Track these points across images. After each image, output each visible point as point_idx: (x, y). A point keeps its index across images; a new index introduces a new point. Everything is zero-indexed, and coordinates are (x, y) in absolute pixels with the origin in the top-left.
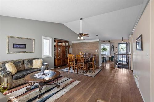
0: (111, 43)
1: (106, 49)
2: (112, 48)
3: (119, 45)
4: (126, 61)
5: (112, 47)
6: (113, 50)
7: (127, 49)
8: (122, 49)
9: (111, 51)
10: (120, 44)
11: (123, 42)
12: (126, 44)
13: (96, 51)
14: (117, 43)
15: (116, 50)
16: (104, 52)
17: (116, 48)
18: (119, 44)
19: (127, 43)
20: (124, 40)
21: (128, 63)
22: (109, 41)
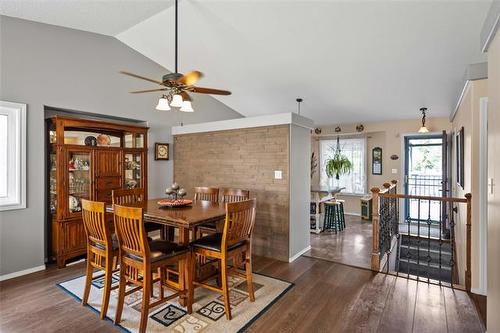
0: (369, 137)
1: (349, 165)
2: (375, 159)
3: (407, 146)
4: (442, 224)
5: (375, 156)
6: (377, 167)
7: (445, 165)
8: (426, 163)
9: (369, 172)
10: (412, 142)
11: (424, 130)
12: (440, 141)
13: (278, 175)
14: (398, 136)
15: (393, 170)
16: (338, 177)
17: (395, 158)
18: (407, 139)
19: (444, 136)
20: (432, 119)
21: (449, 235)
22: (360, 128)
